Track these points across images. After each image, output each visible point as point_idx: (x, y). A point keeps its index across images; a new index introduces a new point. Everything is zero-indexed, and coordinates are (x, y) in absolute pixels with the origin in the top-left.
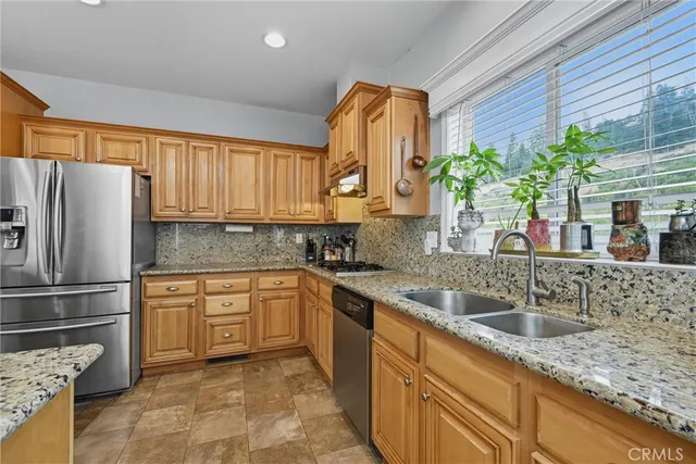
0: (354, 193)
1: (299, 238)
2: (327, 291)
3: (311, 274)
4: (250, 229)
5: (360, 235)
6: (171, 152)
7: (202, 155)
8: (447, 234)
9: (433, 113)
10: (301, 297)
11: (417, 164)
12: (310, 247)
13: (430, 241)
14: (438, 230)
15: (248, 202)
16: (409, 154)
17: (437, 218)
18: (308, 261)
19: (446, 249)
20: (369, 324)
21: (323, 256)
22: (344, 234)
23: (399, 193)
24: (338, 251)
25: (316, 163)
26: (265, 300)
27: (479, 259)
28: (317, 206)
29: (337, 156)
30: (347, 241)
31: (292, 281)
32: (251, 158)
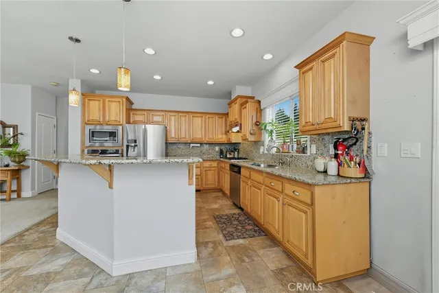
0: (238, 132)
1: (217, 148)
2: (227, 167)
3: (222, 161)
4: (199, 145)
5: (241, 147)
6: (173, 118)
7: (183, 118)
8: (266, 147)
9: (262, 108)
10: (219, 170)
11: (257, 124)
12: (221, 152)
13: (262, 150)
14: (264, 146)
15: (199, 135)
16: (254, 121)
17: (263, 142)
18: (221, 157)
19: (266, 152)
20: (240, 173)
21: (226, 156)
22: (234, 147)
23: (251, 134)
24: (232, 153)
25: (224, 119)
26: (206, 171)
27: (273, 155)
28: (224, 136)
29: (231, 118)
30: (235, 150)
31: (215, 164)
32: (200, 119)
